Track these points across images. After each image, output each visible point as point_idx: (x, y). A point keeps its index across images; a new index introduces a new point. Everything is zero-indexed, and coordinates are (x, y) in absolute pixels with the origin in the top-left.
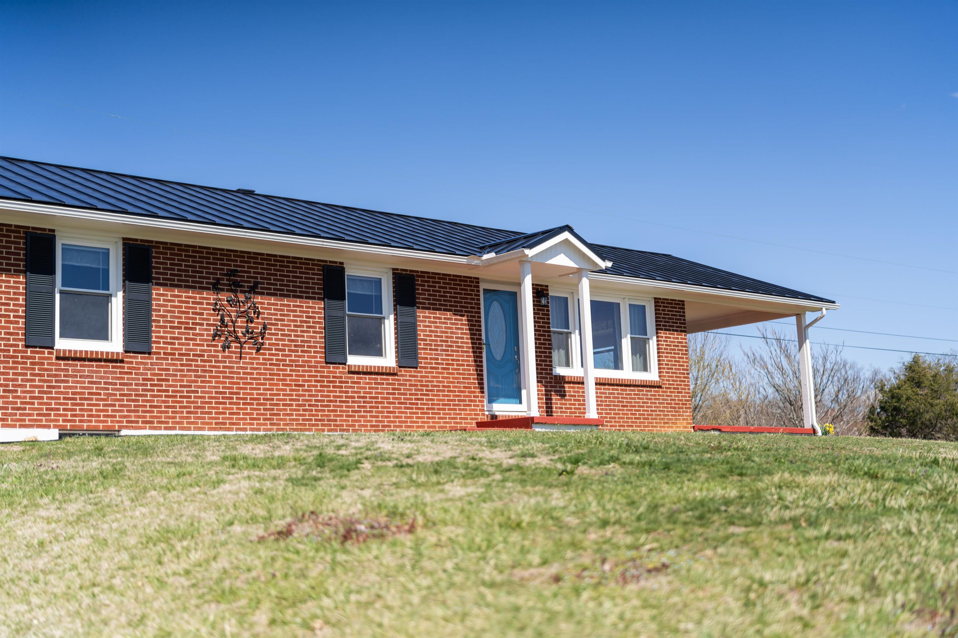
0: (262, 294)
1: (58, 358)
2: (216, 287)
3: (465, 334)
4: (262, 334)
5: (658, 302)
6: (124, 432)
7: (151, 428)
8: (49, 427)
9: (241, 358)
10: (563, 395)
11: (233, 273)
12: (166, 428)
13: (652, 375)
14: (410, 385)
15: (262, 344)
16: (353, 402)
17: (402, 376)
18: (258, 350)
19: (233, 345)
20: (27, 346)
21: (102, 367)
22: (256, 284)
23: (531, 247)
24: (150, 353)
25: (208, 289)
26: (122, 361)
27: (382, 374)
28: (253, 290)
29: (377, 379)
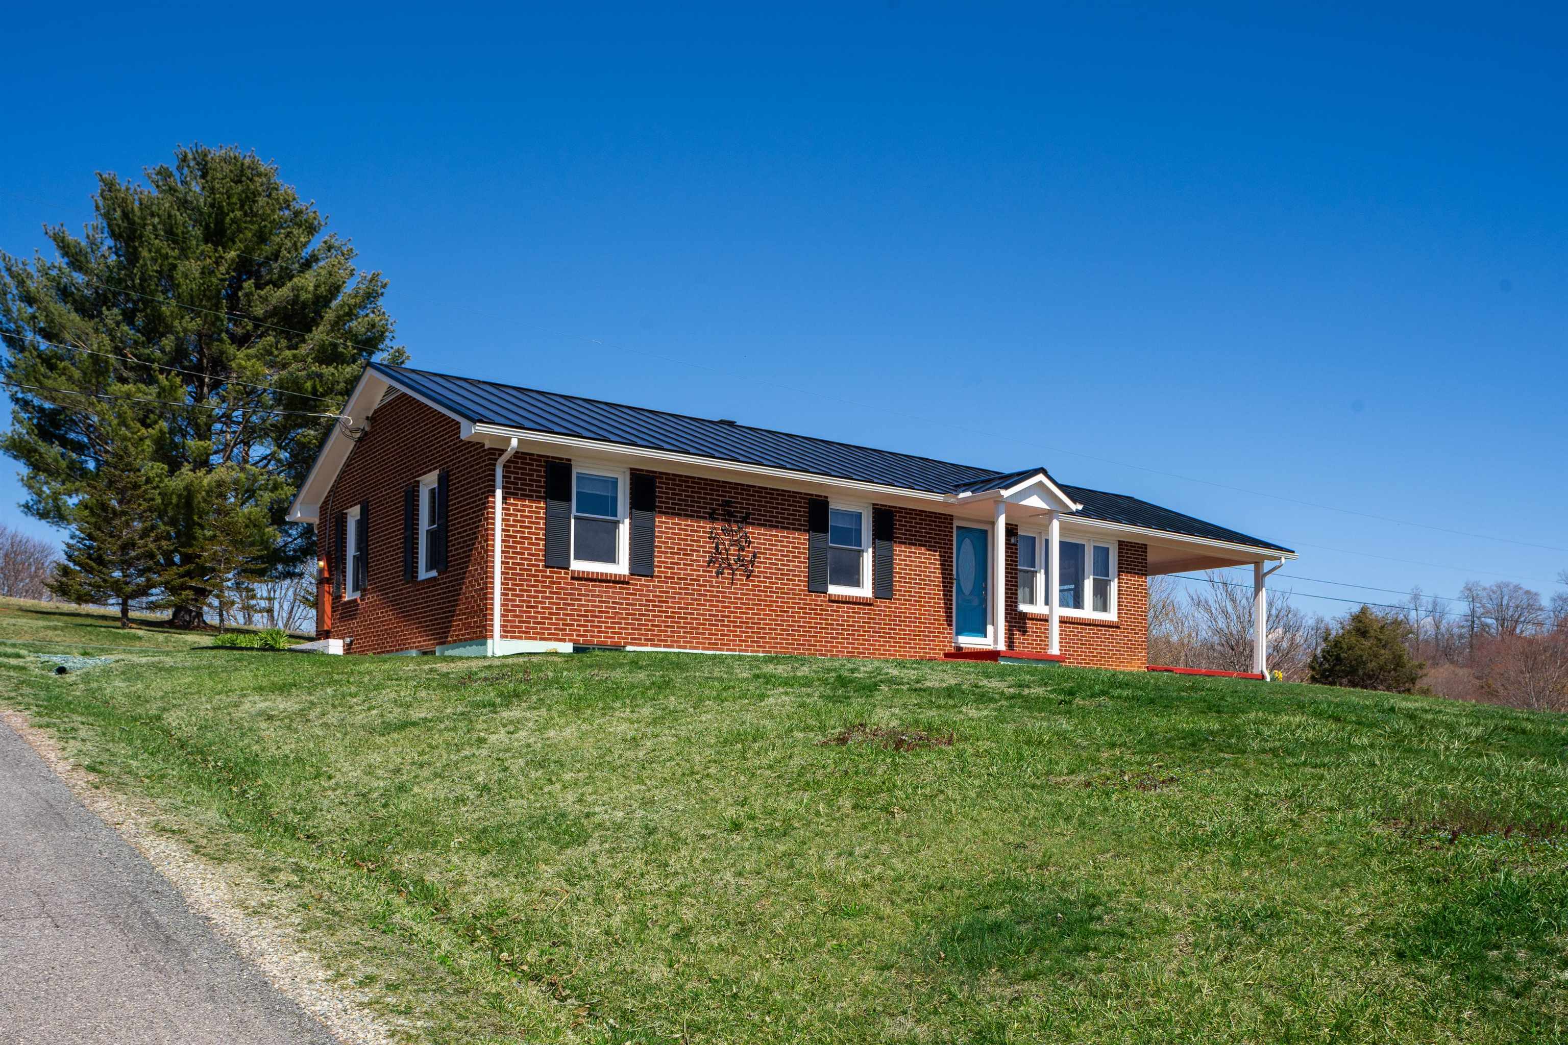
0: (753, 524)
1: (573, 578)
2: (712, 517)
3: (938, 569)
4: (752, 562)
5: (1121, 543)
6: (629, 648)
7: (652, 645)
8: (564, 640)
9: (732, 584)
10: (1024, 632)
11: (727, 503)
12: (665, 646)
13: (1111, 616)
14: (885, 615)
15: (752, 571)
16: (832, 629)
17: (878, 606)
18: (748, 577)
19: (726, 571)
20: (547, 567)
21: (610, 588)
22: (748, 514)
23: (1007, 487)
24: (652, 577)
25: (705, 518)
26: (628, 583)
27: (860, 604)
28: (745, 520)
29: (854, 608)
